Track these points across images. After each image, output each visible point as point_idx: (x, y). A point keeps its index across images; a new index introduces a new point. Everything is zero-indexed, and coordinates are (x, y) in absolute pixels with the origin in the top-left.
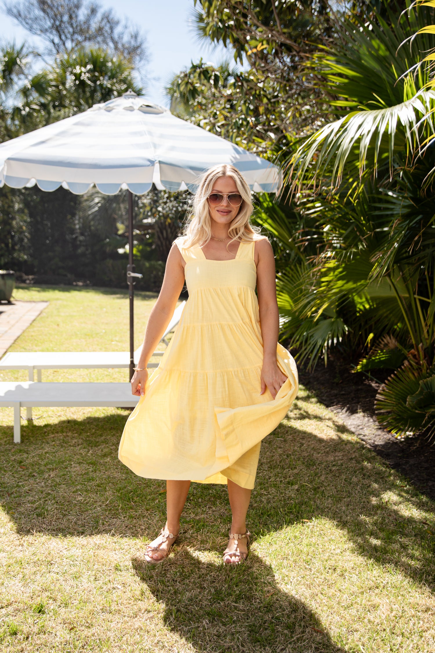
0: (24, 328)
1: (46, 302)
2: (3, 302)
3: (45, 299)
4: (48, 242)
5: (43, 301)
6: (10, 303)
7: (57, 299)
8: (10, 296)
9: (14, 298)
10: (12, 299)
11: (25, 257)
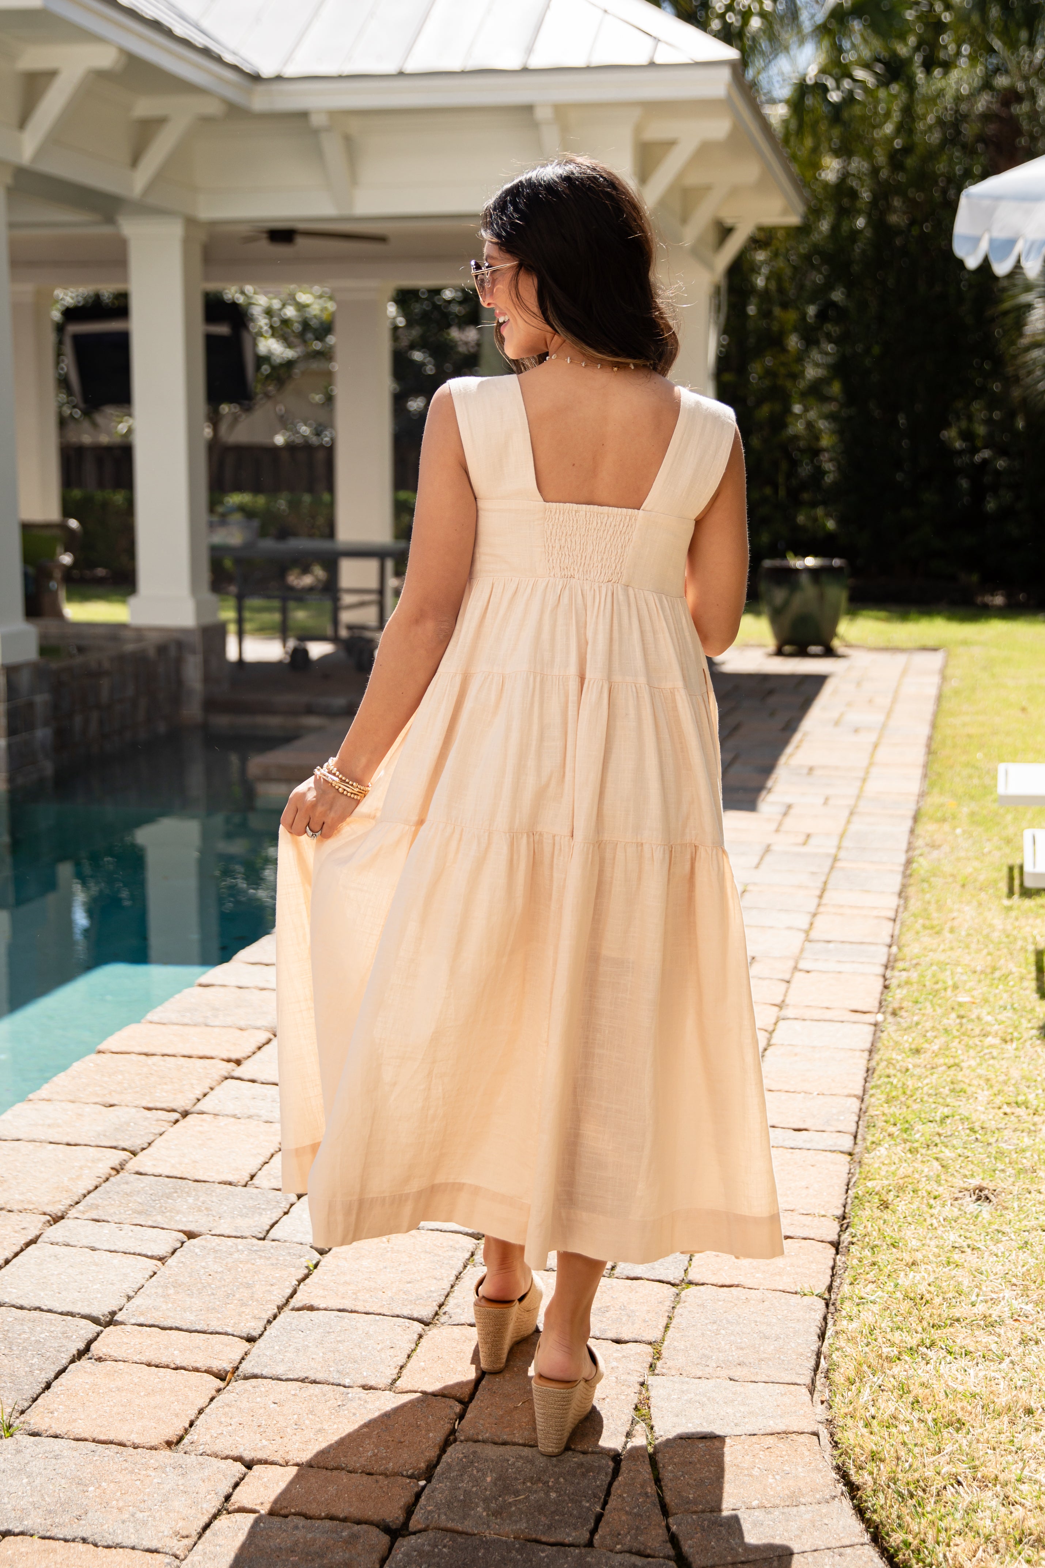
0: (928, 717)
1: (935, 649)
2: (813, 649)
3: (931, 643)
4: (899, 477)
5: (925, 649)
6: (829, 652)
7: (965, 643)
8: (833, 634)
9: (843, 639)
10: (836, 643)
11: (831, 524)
